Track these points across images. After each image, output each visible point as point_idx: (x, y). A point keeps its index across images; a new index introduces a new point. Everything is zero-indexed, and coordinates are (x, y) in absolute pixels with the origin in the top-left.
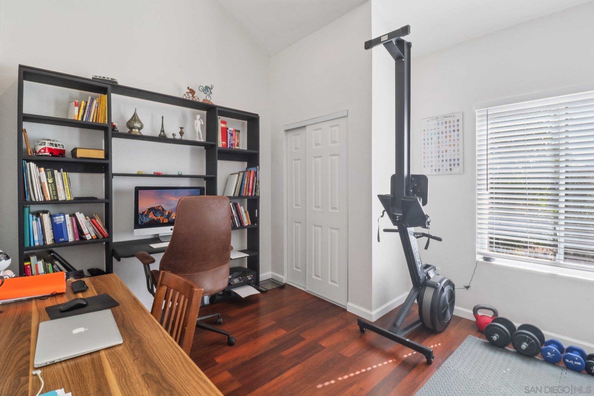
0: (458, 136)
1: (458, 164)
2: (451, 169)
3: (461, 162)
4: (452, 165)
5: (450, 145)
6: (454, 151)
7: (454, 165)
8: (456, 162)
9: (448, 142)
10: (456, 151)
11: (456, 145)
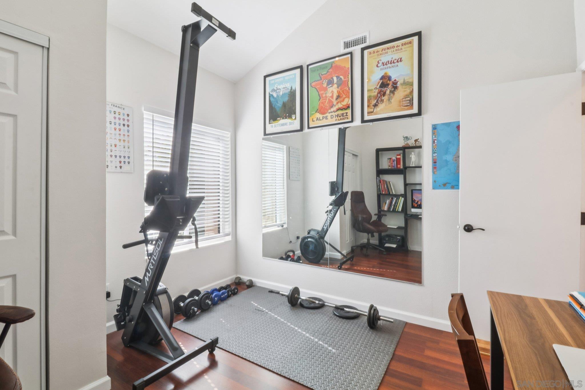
0: (128, 132)
1: (129, 163)
2: (121, 167)
3: (131, 160)
4: (122, 163)
5: (120, 140)
6: (124, 147)
7: (125, 162)
8: (127, 160)
9: (118, 135)
10: (126, 147)
11: (126, 142)
